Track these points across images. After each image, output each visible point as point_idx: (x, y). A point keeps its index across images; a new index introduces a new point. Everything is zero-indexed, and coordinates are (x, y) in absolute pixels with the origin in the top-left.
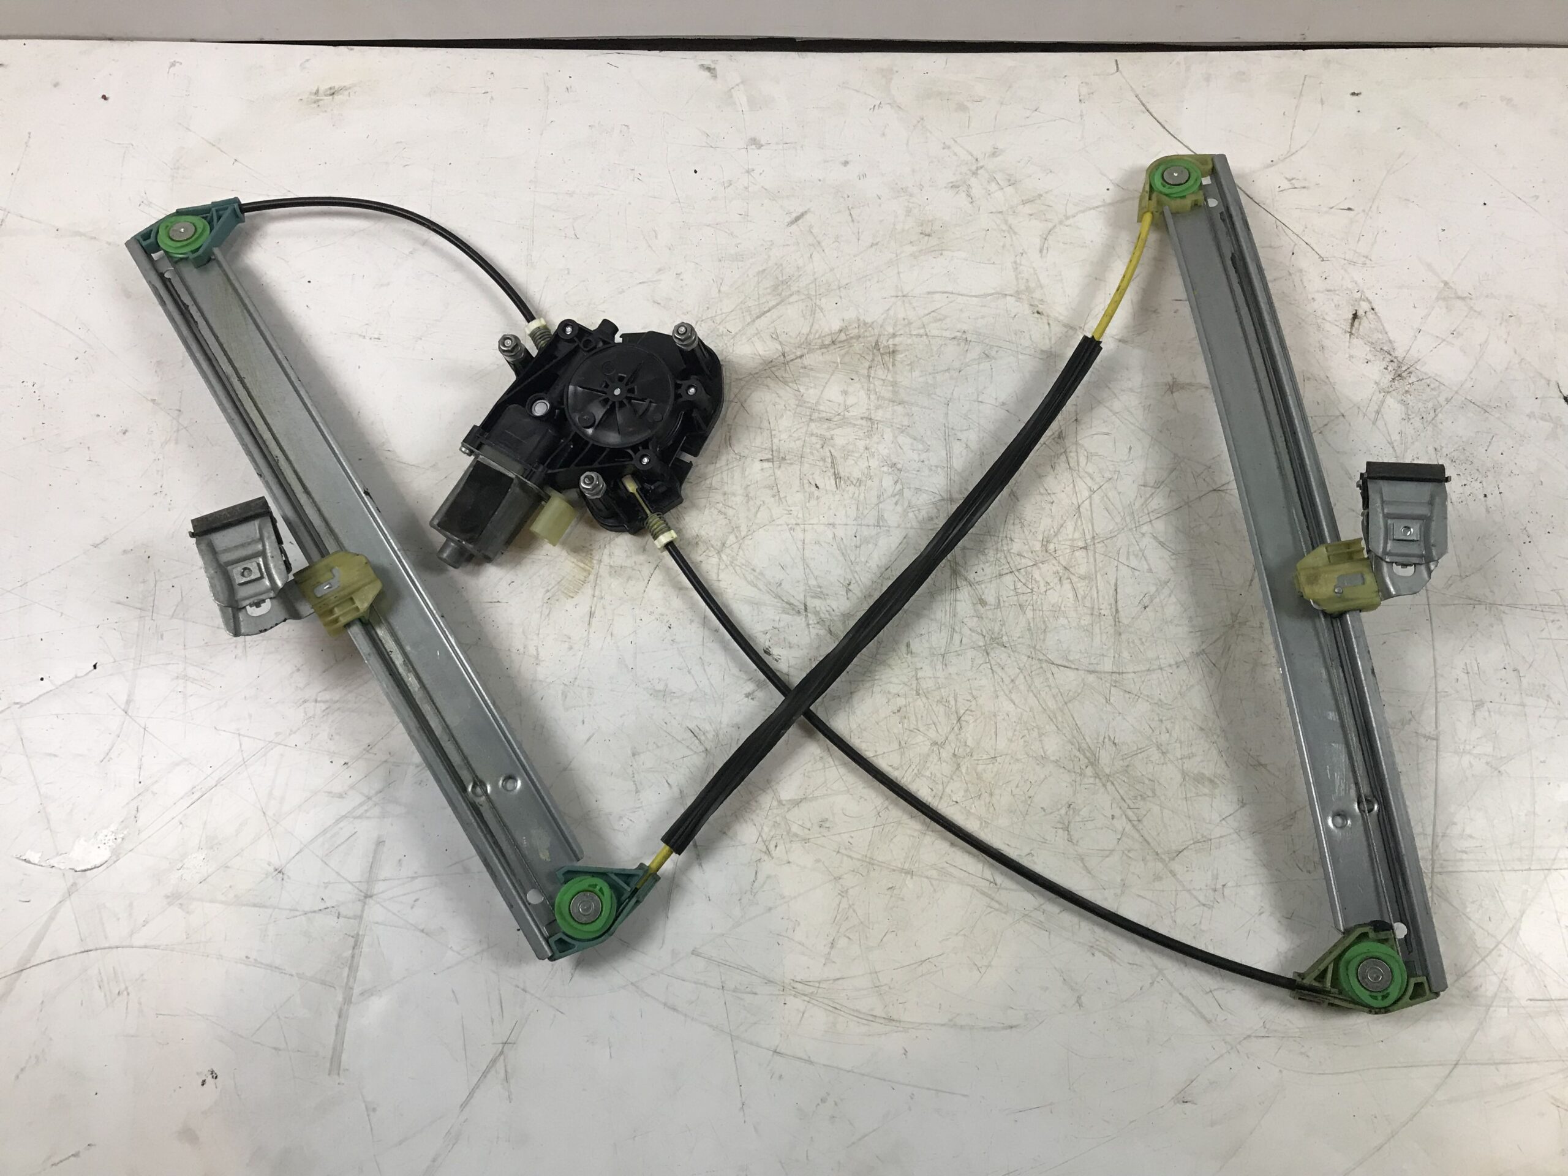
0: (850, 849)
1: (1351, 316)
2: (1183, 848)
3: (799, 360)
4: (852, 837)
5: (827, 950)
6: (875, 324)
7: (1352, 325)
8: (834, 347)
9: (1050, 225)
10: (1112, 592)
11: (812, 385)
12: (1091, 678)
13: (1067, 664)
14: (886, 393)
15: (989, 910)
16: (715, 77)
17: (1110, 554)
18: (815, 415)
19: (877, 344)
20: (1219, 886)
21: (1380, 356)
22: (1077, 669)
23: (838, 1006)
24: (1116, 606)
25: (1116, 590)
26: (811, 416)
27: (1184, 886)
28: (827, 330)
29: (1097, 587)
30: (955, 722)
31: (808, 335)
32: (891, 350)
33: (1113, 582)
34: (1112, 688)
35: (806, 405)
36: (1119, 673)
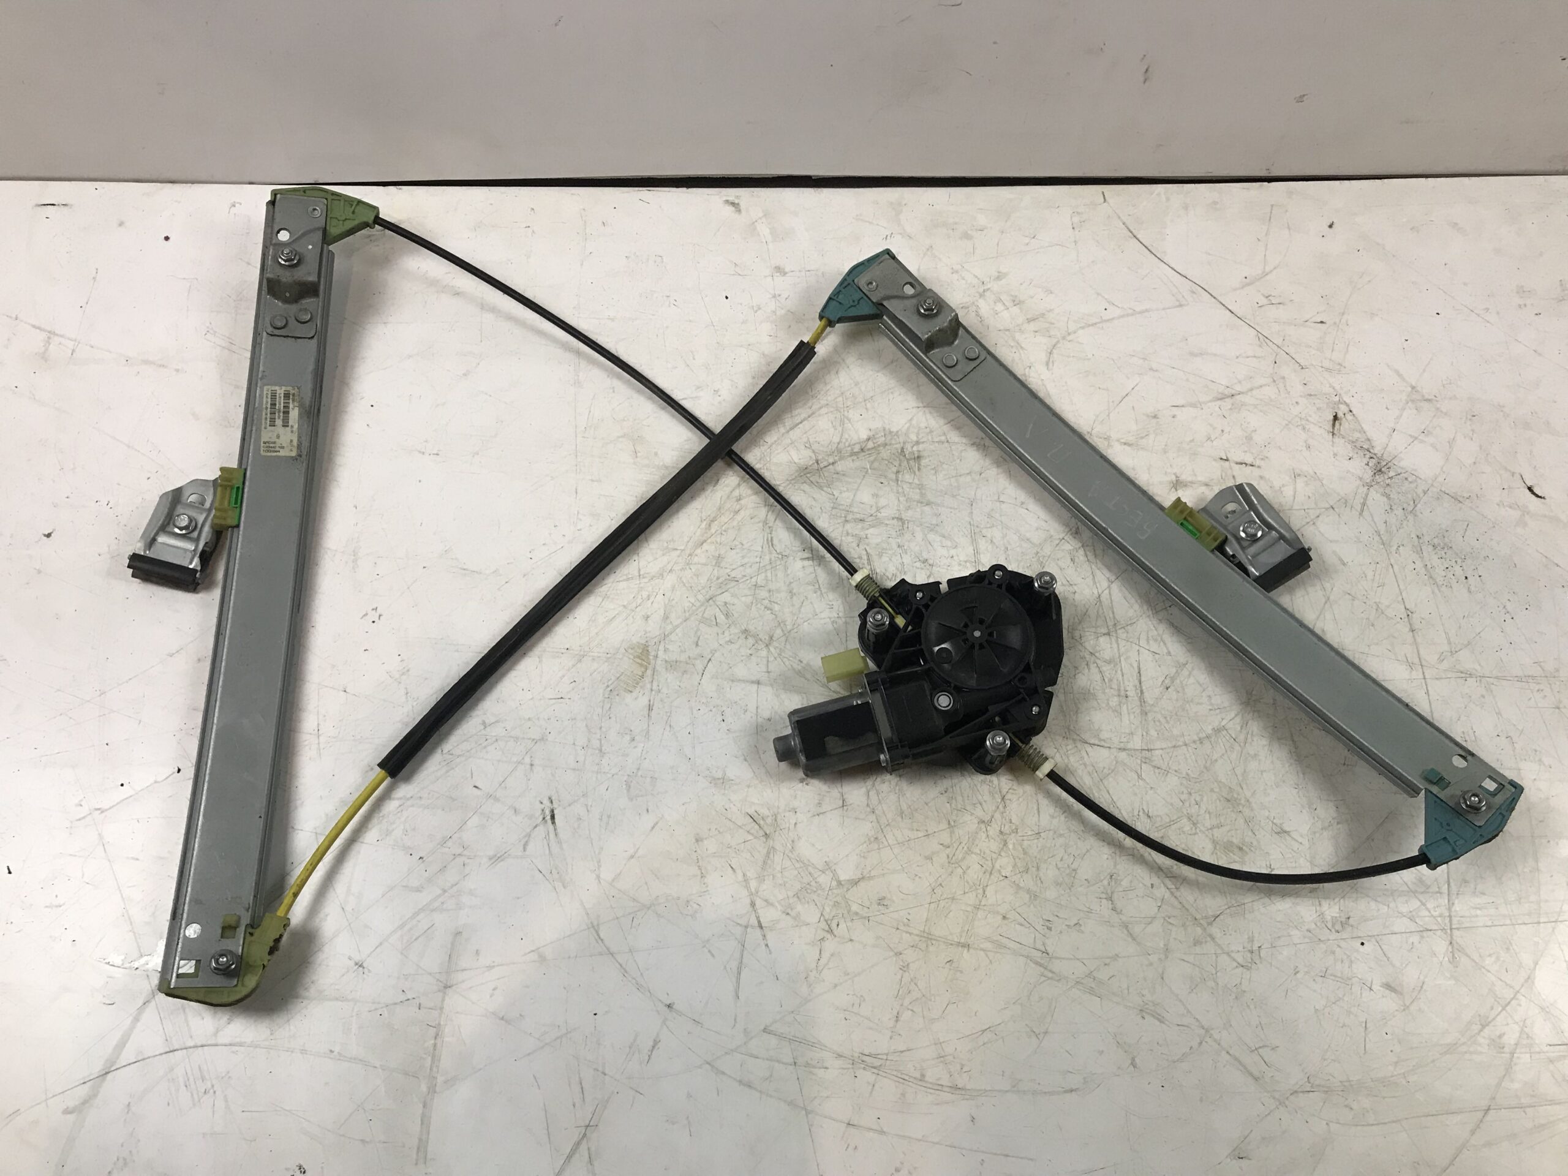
0: (908, 925)
1: (1332, 417)
2: (1218, 913)
3: (831, 467)
4: (909, 914)
5: (891, 1023)
6: (900, 433)
7: (1334, 425)
8: (863, 454)
9: (1055, 341)
10: (1135, 673)
11: (845, 489)
12: (1123, 755)
13: (1099, 743)
14: (915, 495)
15: (1043, 979)
16: (739, 211)
17: (1131, 640)
18: (850, 517)
19: (903, 448)
20: (1255, 948)
21: (1361, 453)
22: (1110, 748)
23: (907, 1078)
24: (1141, 687)
25: (1139, 672)
26: (845, 517)
27: (1222, 949)
28: (855, 438)
29: (1121, 670)
30: (1000, 801)
31: (839, 443)
32: (916, 456)
33: (1135, 665)
34: (1143, 765)
35: (841, 507)
36: (1148, 750)
